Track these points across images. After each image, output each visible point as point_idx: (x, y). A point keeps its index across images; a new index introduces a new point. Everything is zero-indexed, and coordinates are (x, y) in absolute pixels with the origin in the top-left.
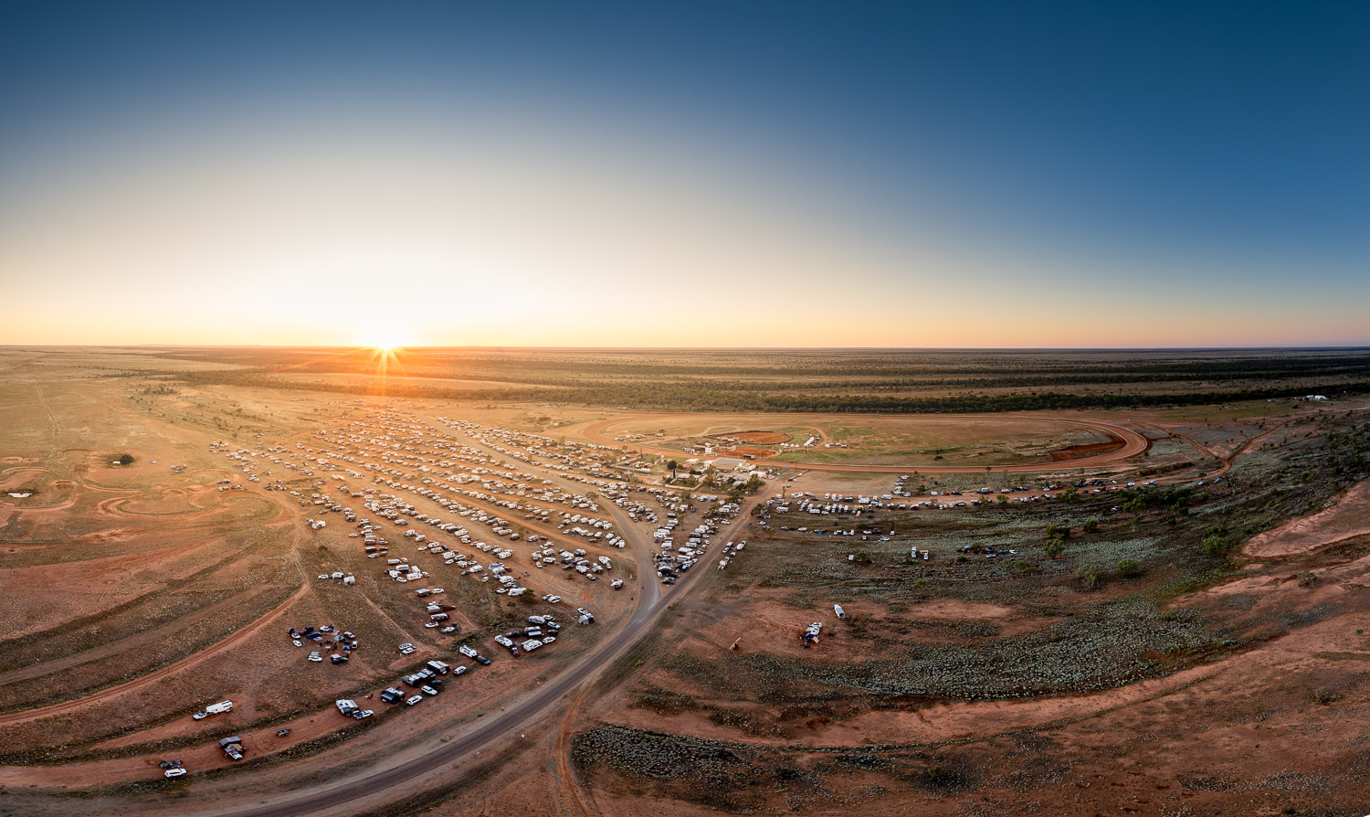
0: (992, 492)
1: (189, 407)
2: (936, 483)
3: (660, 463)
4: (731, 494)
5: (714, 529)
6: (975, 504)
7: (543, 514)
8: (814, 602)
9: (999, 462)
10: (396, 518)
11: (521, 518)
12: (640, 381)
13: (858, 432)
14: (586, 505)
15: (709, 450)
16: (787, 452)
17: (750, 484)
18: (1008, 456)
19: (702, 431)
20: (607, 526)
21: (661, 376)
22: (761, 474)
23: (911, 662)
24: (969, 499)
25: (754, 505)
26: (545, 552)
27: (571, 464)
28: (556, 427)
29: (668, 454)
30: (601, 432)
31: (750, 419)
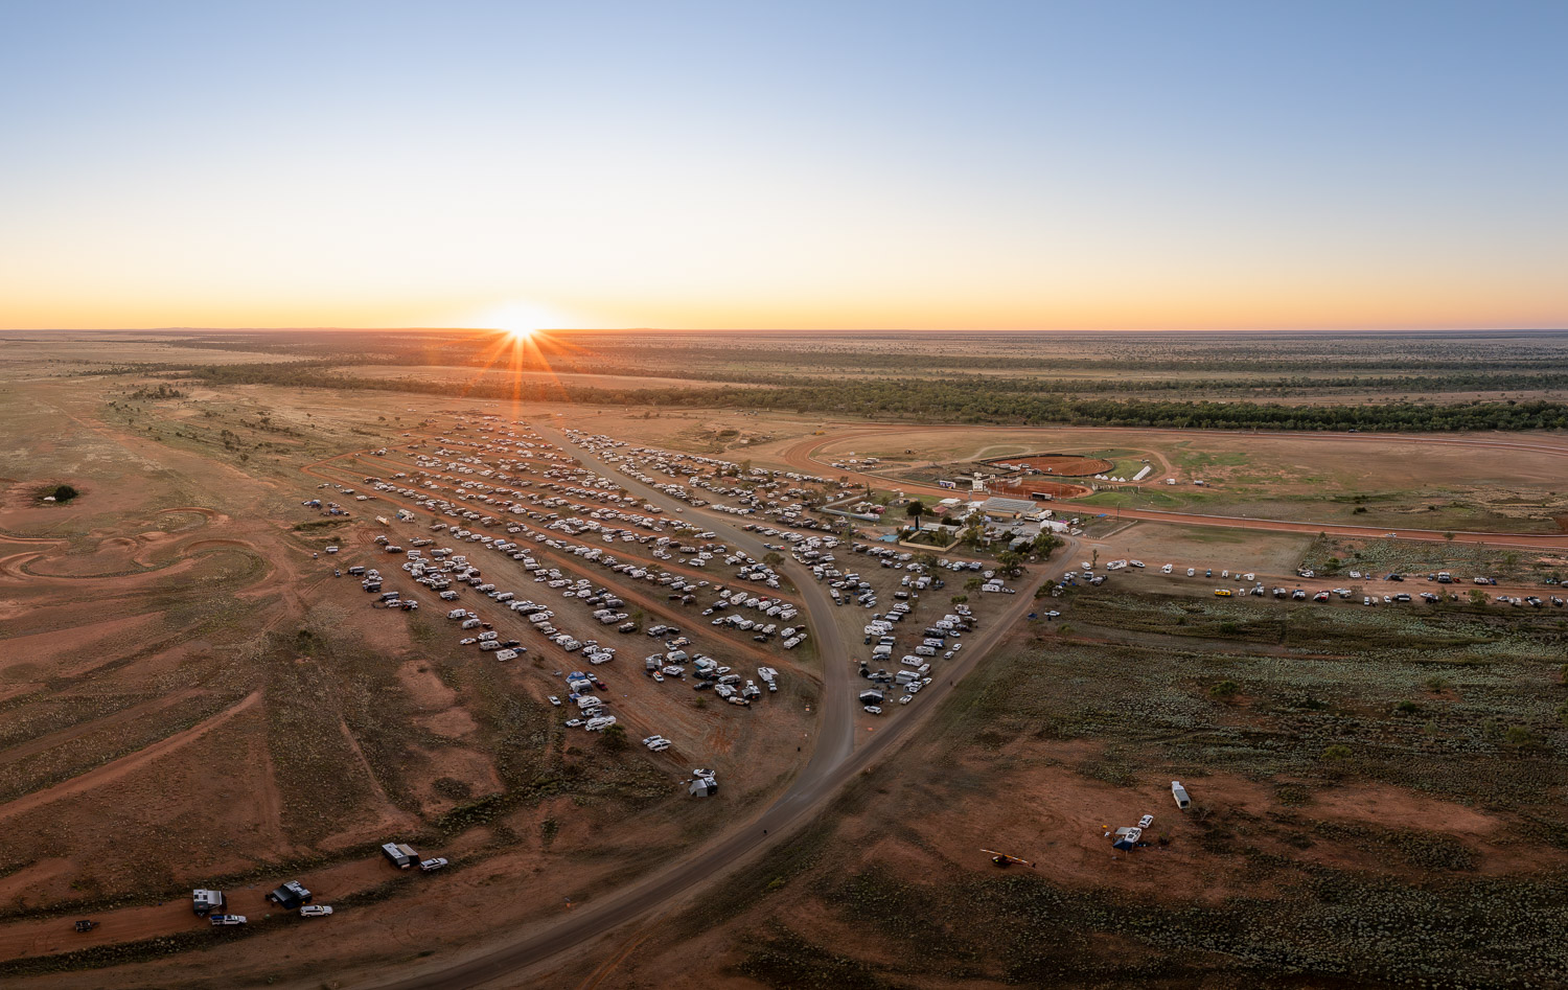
0: (1458, 581)
1: (195, 417)
2: (1358, 556)
3: (898, 506)
4: (1004, 561)
5: (970, 623)
6: (1429, 600)
7: (686, 589)
8: (1136, 774)
9: (1466, 525)
10: (445, 588)
11: (648, 594)
12: (885, 377)
13: (1222, 461)
14: (761, 575)
15: (978, 485)
16: (1106, 490)
17: (1038, 543)
18: (1480, 516)
19: (972, 451)
20: (786, 614)
21: (919, 369)
22: (1058, 526)
23: (1317, 909)
24: (1418, 590)
25: (1041, 582)
26: (670, 656)
27: (753, 504)
28: (744, 446)
29: (912, 489)
30: (814, 454)
31: (1049, 436)
